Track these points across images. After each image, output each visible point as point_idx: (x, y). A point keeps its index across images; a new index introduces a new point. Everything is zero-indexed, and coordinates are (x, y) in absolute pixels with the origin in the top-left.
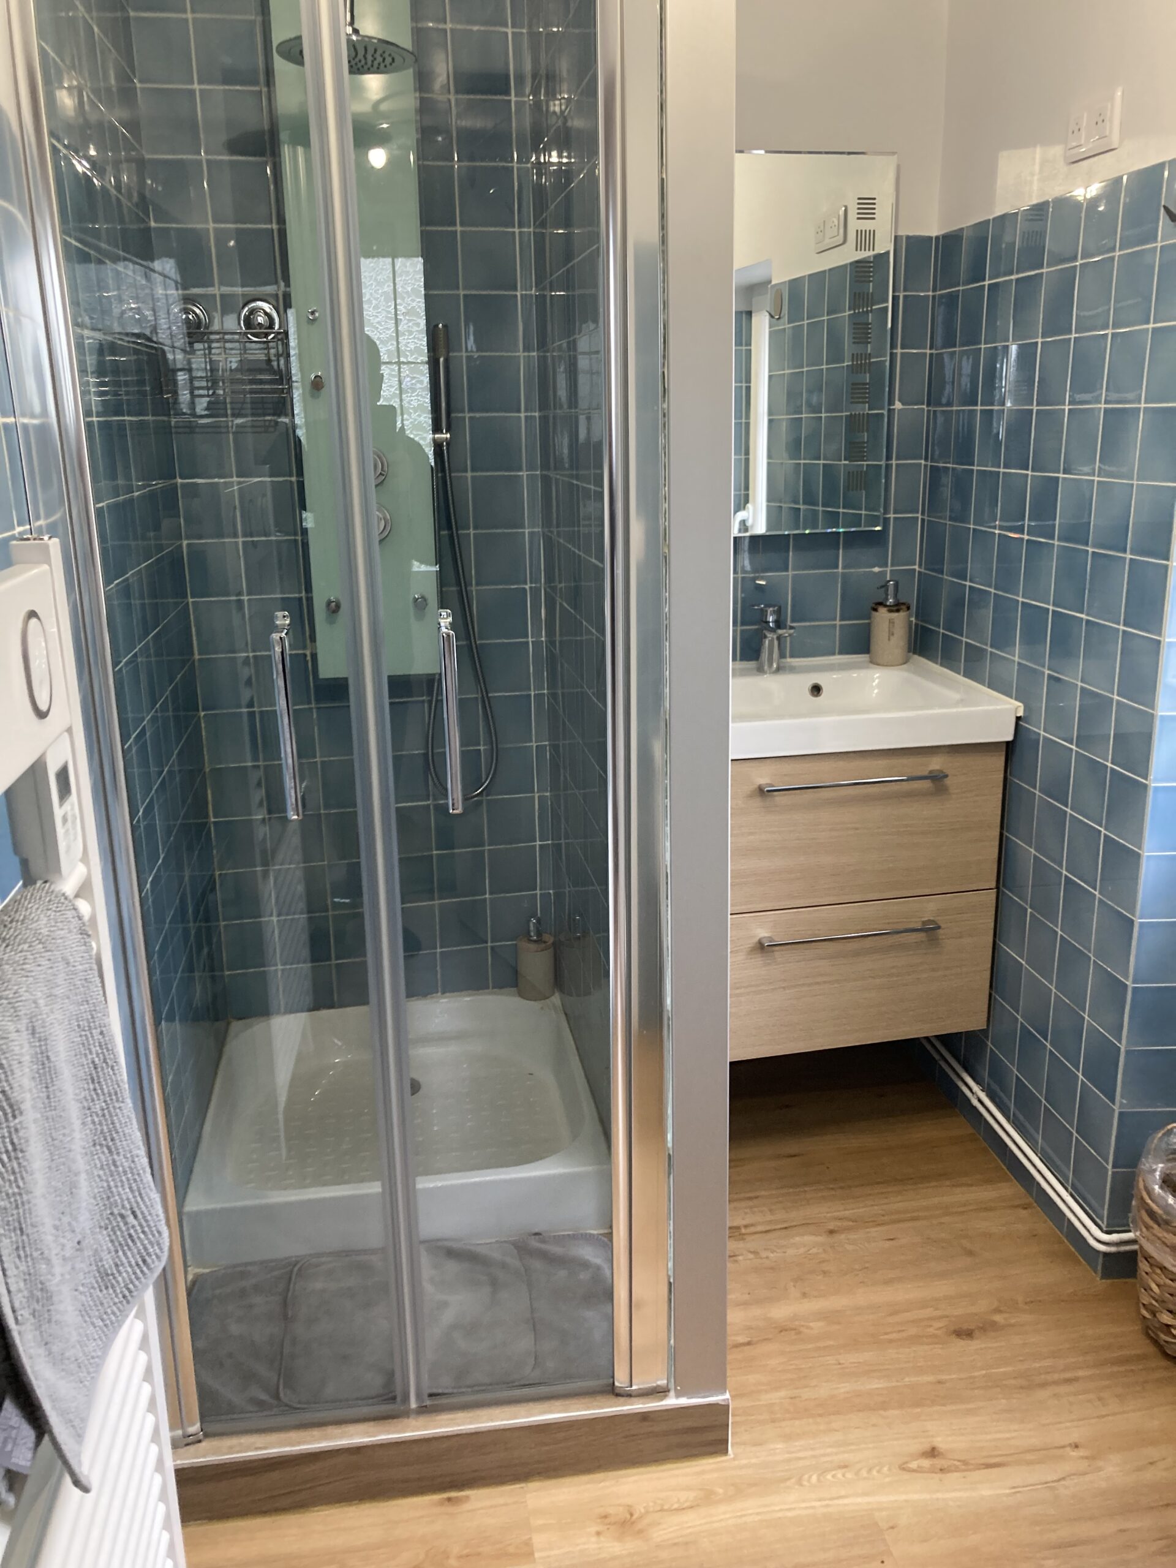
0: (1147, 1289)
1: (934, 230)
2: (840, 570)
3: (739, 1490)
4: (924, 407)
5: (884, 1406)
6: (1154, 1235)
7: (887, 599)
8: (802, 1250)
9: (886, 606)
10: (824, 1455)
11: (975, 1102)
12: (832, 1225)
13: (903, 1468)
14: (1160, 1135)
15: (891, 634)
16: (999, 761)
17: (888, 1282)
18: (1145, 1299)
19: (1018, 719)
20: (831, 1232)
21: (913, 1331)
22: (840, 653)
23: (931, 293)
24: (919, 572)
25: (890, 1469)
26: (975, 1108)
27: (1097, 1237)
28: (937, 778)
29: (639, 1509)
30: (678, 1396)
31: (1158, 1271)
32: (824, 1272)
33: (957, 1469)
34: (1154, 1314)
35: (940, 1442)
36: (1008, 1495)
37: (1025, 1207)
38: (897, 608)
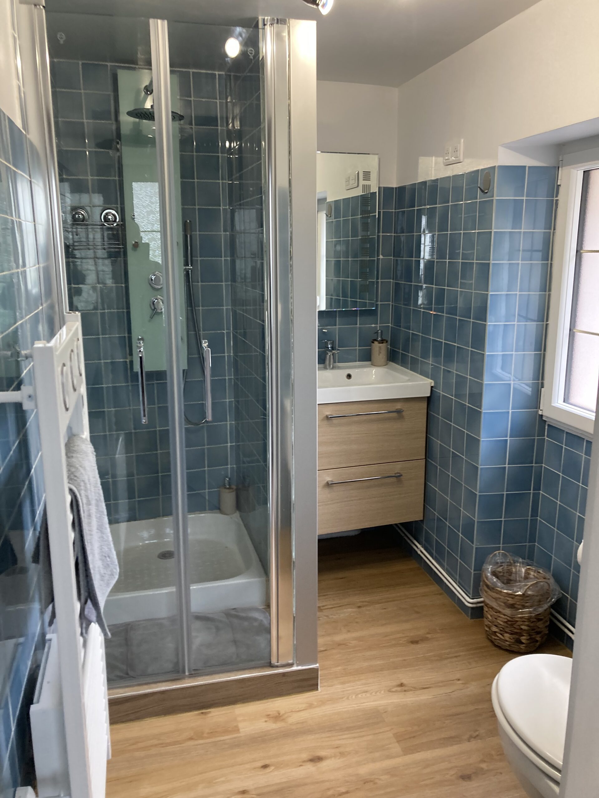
0: (487, 618)
1: (395, 185)
2: (358, 326)
3: (323, 702)
4: (392, 257)
5: (382, 670)
6: (488, 594)
7: (378, 338)
8: (347, 614)
9: (378, 341)
10: (358, 688)
11: (419, 552)
12: (359, 605)
13: (390, 691)
14: (491, 556)
15: (380, 353)
16: (425, 405)
17: (383, 625)
18: (487, 623)
19: (432, 387)
20: (359, 607)
21: (393, 642)
22: (359, 361)
23: (394, 210)
24: (391, 327)
25: (384, 692)
26: (419, 555)
27: (468, 601)
28: (399, 412)
29: (282, 712)
30: (297, 666)
31: (491, 609)
32: (357, 622)
33: (411, 690)
34: (489, 628)
35: (404, 681)
36: (432, 698)
37: (441, 594)
38: (382, 341)
